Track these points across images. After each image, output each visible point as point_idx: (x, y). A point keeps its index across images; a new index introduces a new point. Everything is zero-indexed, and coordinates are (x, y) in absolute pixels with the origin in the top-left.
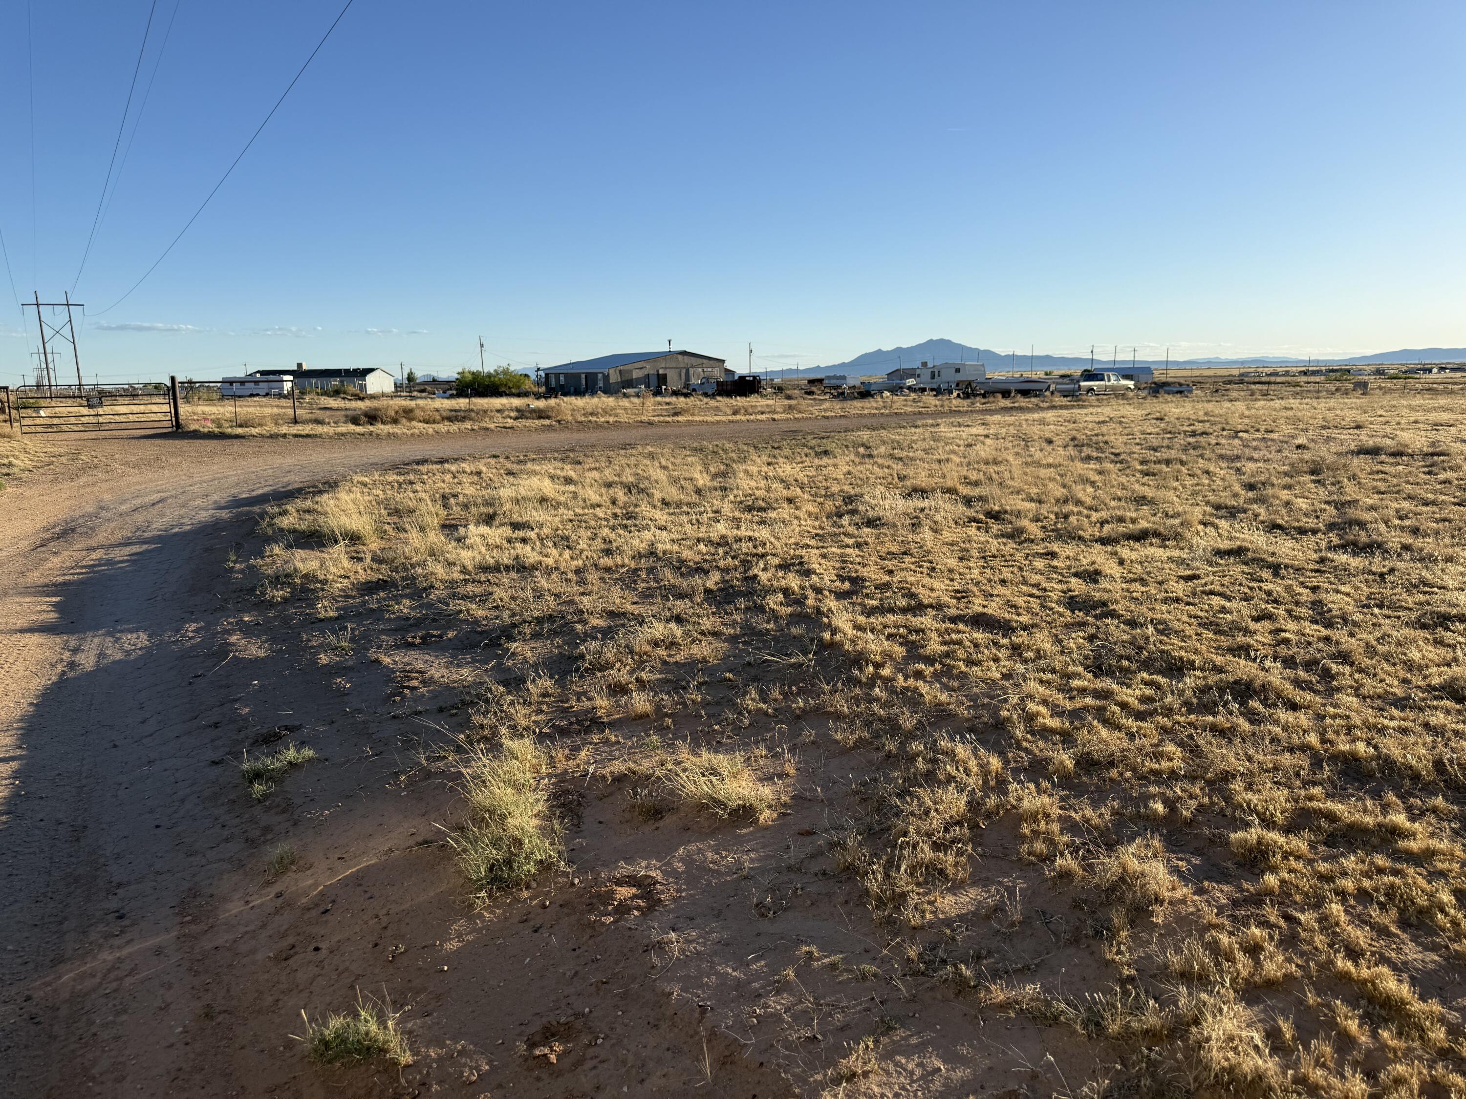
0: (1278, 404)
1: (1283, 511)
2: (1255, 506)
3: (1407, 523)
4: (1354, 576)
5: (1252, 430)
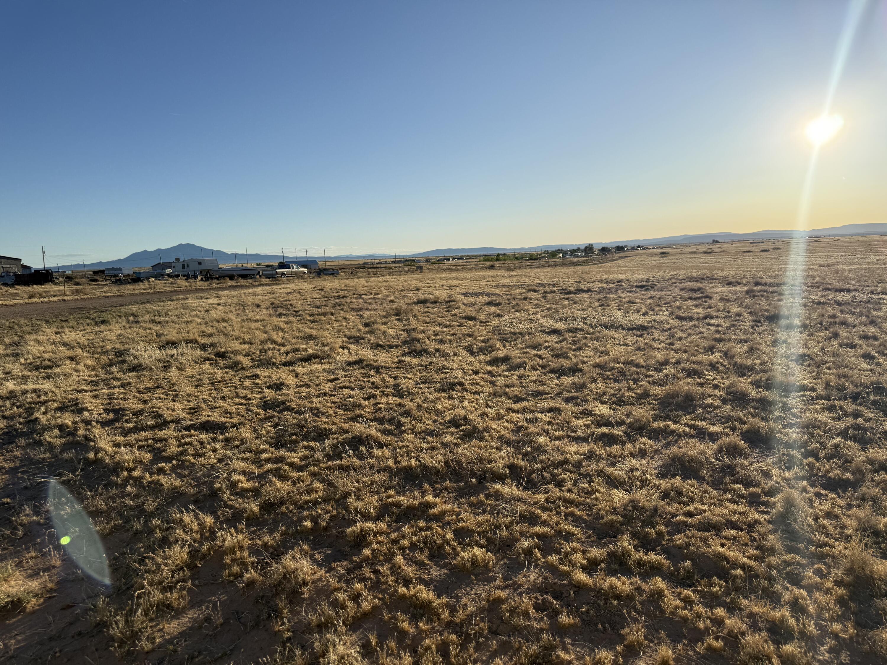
0: (381, 279)
1: (382, 337)
2: (368, 336)
3: (438, 337)
4: (414, 368)
5: (368, 294)
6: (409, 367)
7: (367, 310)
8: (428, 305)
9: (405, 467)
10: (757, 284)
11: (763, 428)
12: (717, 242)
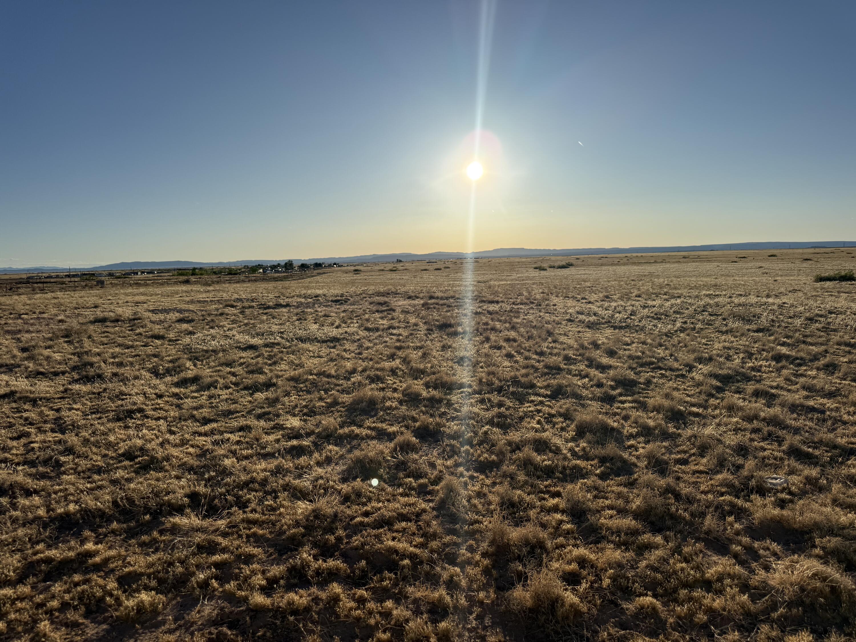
1: (45, 363)
2: (26, 362)
3: (117, 360)
4: (83, 397)
5: (30, 313)
6: (77, 397)
7: (28, 332)
8: (108, 324)
9: (61, 515)
10: (431, 297)
11: (431, 424)
12: (400, 261)
